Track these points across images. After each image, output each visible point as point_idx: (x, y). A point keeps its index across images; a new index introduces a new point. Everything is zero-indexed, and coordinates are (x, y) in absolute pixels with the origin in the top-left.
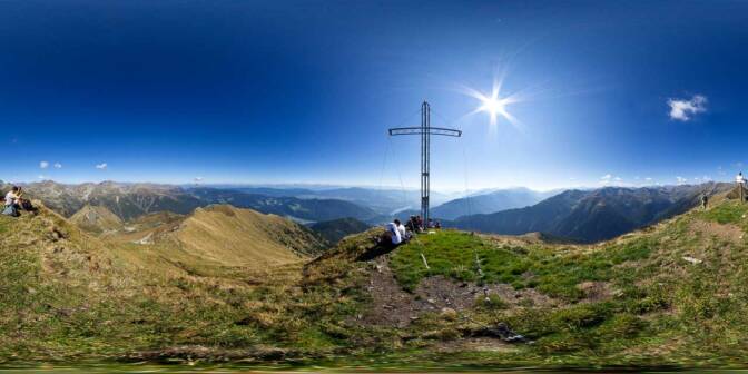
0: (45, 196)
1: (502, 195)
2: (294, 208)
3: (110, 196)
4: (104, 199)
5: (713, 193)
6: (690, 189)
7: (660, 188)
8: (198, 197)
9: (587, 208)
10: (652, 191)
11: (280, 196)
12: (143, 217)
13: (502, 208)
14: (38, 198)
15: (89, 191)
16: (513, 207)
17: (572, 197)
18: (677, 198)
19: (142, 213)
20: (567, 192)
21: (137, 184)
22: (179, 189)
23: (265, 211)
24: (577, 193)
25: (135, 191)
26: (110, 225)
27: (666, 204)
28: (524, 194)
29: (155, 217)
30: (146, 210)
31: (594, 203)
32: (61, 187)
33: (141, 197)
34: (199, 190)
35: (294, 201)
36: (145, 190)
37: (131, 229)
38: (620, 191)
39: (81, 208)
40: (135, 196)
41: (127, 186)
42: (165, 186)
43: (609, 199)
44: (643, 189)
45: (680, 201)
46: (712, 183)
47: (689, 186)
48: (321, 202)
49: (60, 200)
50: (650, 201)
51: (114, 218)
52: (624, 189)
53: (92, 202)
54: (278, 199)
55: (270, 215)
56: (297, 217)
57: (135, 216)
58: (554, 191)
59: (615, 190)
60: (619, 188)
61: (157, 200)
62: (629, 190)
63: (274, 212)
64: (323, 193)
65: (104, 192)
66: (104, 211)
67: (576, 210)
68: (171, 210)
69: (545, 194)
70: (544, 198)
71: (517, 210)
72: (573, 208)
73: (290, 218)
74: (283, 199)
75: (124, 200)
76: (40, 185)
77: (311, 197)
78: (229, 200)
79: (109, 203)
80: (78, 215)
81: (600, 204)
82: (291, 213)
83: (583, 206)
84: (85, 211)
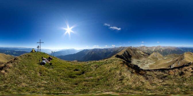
0: (143, 50)
1: (68, 51)
2: (14, 53)
3: (160, 49)
4: (158, 50)
5: (122, 49)
6: (116, 49)
7: (109, 48)
8: (182, 50)
9: (89, 54)
10: (107, 49)
11: (10, 50)
12: (168, 55)
13: (67, 54)
14: (141, 51)
15: (154, 48)
16: (70, 54)
17: (86, 51)
18: (113, 51)
19: (168, 54)
20: (84, 50)
21: (167, 47)
22: (177, 48)
24: (87, 50)
25: (166, 49)
26: (160, 57)
27: (110, 52)
28: (74, 50)
29: (172, 55)
30: (169, 53)
31: (92, 53)
32: (147, 48)
33: (168, 50)
34: (183, 48)
35: (14, 51)
36: (169, 48)
37: (165, 58)
38: (98, 50)
39: (152, 53)
40: (166, 50)
41: (164, 47)
42: (174, 47)
43: (95, 51)
44: (104, 49)
45: (114, 52)
46: (122, 47)
47: (116, 48)
48: (21, 52)
49: (147, 51)
50: (106, 52)
51: (161, 55)
52: (99, 49)
53: (155, 51)
54: (10, 51)
55: (8, 55)
56: (15, 55)
57: (166, 55)
58: (81, 50)
59: (97, 49)
60: (98, 49)
61: (172, 51)
62: (100, 49)
63: (9, 54)
64: (21, 49)
65: (158, 49)
66: (158, 54)
67: (87, 54)
68: (176, 54)
69: (79, 50)
70: (79, 51)
71: (71, 54)
72: (86, 54)
73: (13, 56)
74: (11, 51)
75: (163, 51)
76: (142, 47)
77: (18, 50)
79: (159, 52)
80: (152, 55)
81: (93, 53)
82: (13, 54)
83: (88, 54)
84: (154, 54)
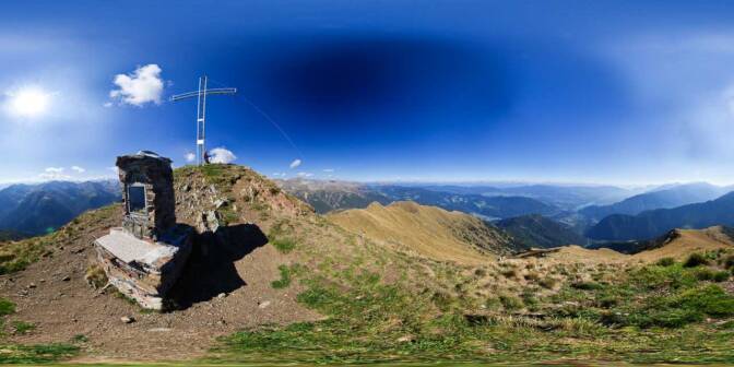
23: (450, 208)
78: (416, 197)
